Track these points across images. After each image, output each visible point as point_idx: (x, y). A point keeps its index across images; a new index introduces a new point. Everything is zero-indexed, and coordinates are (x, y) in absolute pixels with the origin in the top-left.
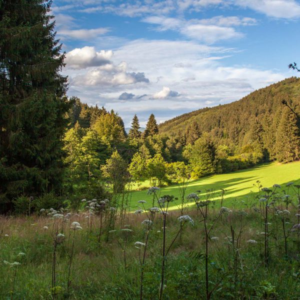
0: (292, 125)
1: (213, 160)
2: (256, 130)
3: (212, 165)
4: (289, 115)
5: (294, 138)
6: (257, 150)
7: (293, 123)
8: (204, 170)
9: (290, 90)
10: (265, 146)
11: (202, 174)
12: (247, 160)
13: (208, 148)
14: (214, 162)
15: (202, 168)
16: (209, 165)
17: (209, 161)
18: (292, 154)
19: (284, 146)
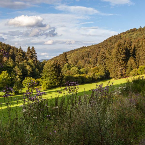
0: (121, 54)
1: (58, 76)
2: (102, 58)
3: (58, 80)
4: (119, 47)
5: (122, 62)
6: (101, 71)
7: (122, 52)
8: (51, 83)
9: (132, 36)
10: (107, 68)
11: (49, 86)
12: (91, 77)
13: (54, 68)
14: (59, 77)
15: (49, 82)
16: (55, 80)
17: (55, 77)
18: (121, 73)
19: (115, 68)
